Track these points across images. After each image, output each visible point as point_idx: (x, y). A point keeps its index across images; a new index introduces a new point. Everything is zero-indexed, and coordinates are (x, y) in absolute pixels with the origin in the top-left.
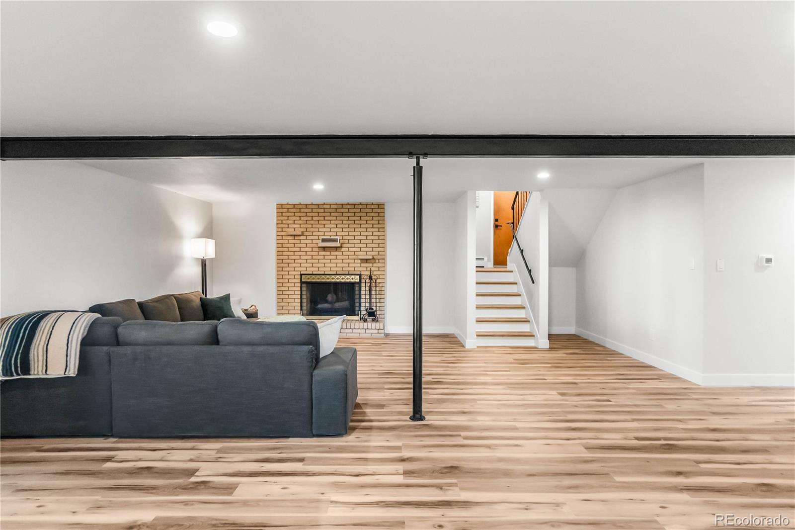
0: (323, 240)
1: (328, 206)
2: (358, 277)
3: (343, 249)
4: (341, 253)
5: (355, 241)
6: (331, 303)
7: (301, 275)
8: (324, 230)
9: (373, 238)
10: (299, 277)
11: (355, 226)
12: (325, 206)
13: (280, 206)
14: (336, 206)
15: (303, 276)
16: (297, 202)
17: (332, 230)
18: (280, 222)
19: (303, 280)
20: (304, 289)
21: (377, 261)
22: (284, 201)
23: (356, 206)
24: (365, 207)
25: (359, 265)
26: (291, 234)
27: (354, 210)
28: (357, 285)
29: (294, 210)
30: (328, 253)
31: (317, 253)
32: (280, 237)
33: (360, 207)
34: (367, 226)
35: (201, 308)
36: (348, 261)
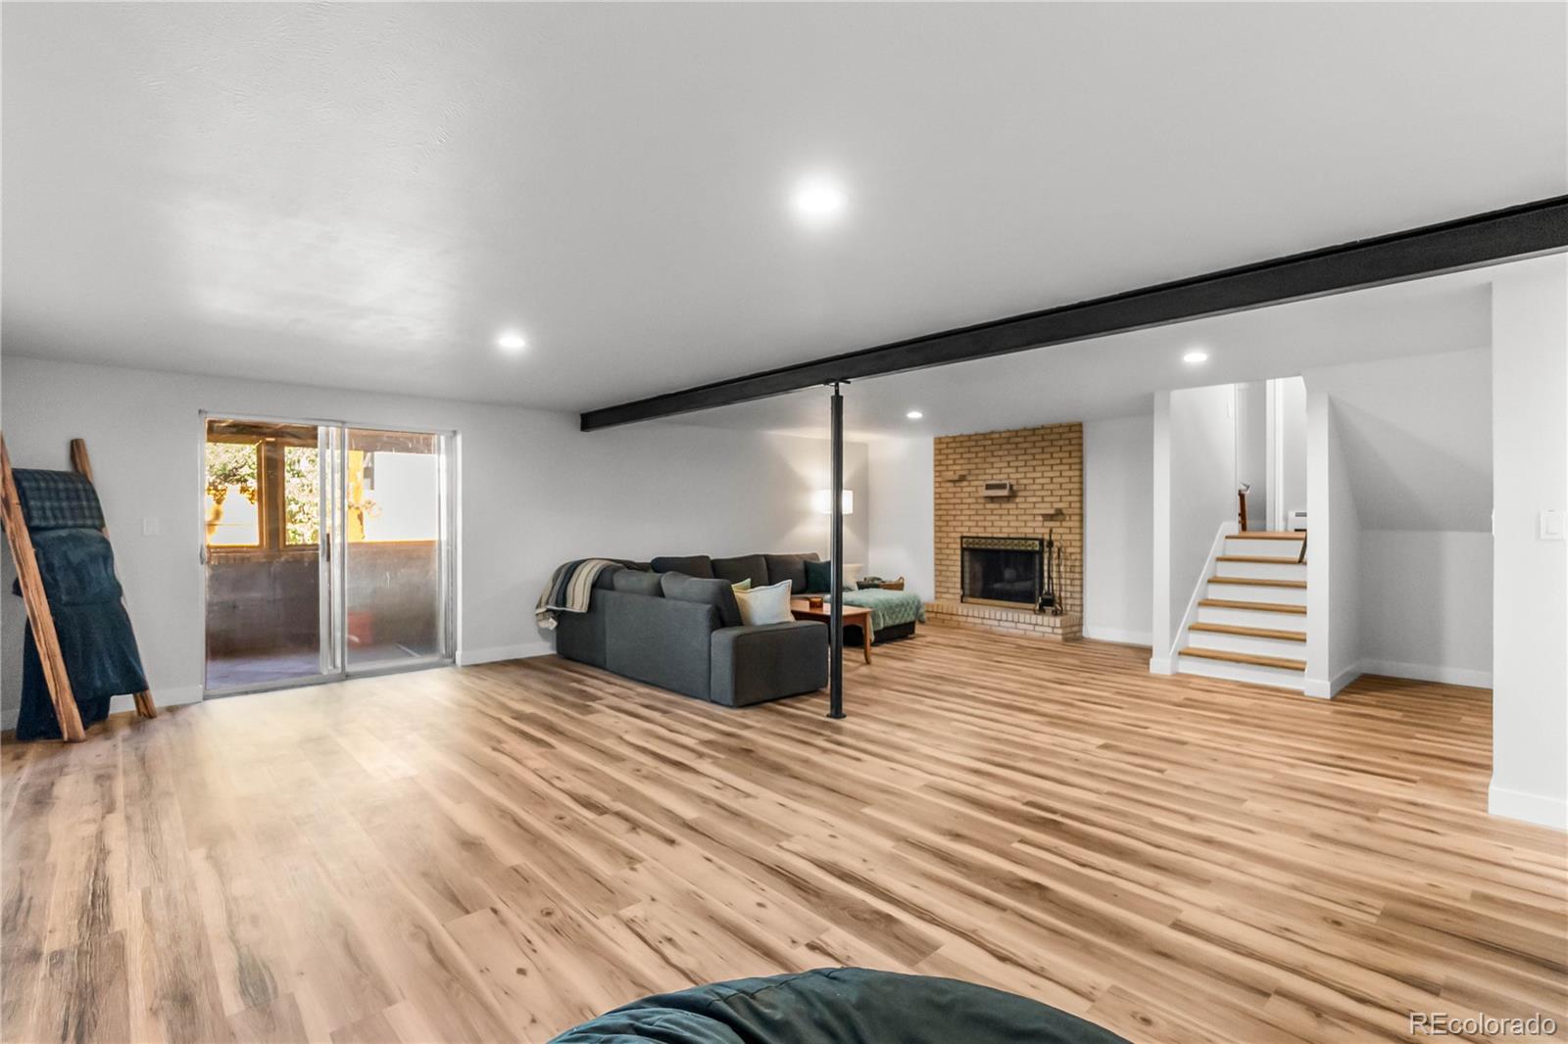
0: (989, 487)
1: (997, 436)
2: (1037, 543)
3: (1018, 500)
4: (1014, 506)
5: (1035, 487)
6: (1009, 582)
7: (962, 538)
8: (992, 471)
9: (1061, 480)
10: (959, 541)
11: (1034, 463)
12: (994, 436)
13: (938, 441)
14: (1007, 435)
15: (964, 540)
16: (973, 432)
17: (1003, 471)
18: (938, 463)
19: (964, 546)
20: (967, 558)
21: (1068, 518)
22: (942, 434)
23: (1037, 432)
24: (1048, 431)
25: (1040, 524)
26: (951, 478)
27: (1034, 438)
28: (1037, 557)
29: (954, 445)
30: (996, 506)
31: (981, 506)
32: (938, 484)
33: (1042, 432)
34: (1052, 462)
35: (803, 574)
36: (1024, 518)
